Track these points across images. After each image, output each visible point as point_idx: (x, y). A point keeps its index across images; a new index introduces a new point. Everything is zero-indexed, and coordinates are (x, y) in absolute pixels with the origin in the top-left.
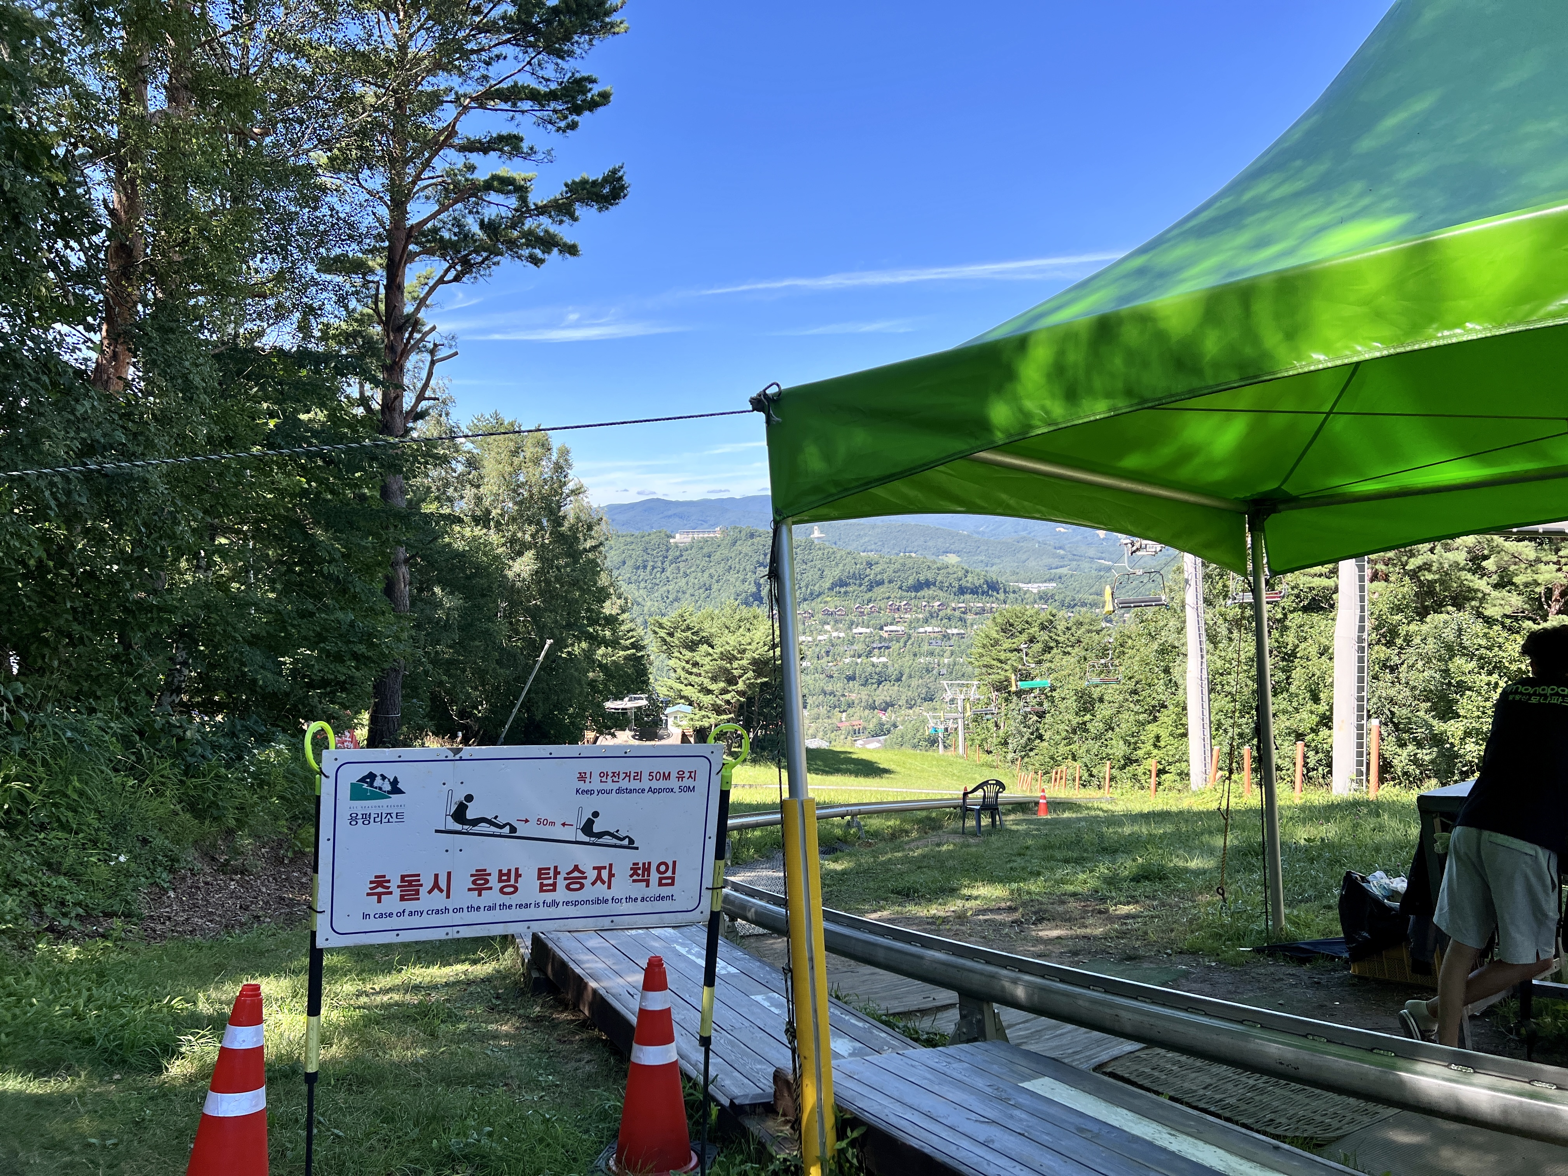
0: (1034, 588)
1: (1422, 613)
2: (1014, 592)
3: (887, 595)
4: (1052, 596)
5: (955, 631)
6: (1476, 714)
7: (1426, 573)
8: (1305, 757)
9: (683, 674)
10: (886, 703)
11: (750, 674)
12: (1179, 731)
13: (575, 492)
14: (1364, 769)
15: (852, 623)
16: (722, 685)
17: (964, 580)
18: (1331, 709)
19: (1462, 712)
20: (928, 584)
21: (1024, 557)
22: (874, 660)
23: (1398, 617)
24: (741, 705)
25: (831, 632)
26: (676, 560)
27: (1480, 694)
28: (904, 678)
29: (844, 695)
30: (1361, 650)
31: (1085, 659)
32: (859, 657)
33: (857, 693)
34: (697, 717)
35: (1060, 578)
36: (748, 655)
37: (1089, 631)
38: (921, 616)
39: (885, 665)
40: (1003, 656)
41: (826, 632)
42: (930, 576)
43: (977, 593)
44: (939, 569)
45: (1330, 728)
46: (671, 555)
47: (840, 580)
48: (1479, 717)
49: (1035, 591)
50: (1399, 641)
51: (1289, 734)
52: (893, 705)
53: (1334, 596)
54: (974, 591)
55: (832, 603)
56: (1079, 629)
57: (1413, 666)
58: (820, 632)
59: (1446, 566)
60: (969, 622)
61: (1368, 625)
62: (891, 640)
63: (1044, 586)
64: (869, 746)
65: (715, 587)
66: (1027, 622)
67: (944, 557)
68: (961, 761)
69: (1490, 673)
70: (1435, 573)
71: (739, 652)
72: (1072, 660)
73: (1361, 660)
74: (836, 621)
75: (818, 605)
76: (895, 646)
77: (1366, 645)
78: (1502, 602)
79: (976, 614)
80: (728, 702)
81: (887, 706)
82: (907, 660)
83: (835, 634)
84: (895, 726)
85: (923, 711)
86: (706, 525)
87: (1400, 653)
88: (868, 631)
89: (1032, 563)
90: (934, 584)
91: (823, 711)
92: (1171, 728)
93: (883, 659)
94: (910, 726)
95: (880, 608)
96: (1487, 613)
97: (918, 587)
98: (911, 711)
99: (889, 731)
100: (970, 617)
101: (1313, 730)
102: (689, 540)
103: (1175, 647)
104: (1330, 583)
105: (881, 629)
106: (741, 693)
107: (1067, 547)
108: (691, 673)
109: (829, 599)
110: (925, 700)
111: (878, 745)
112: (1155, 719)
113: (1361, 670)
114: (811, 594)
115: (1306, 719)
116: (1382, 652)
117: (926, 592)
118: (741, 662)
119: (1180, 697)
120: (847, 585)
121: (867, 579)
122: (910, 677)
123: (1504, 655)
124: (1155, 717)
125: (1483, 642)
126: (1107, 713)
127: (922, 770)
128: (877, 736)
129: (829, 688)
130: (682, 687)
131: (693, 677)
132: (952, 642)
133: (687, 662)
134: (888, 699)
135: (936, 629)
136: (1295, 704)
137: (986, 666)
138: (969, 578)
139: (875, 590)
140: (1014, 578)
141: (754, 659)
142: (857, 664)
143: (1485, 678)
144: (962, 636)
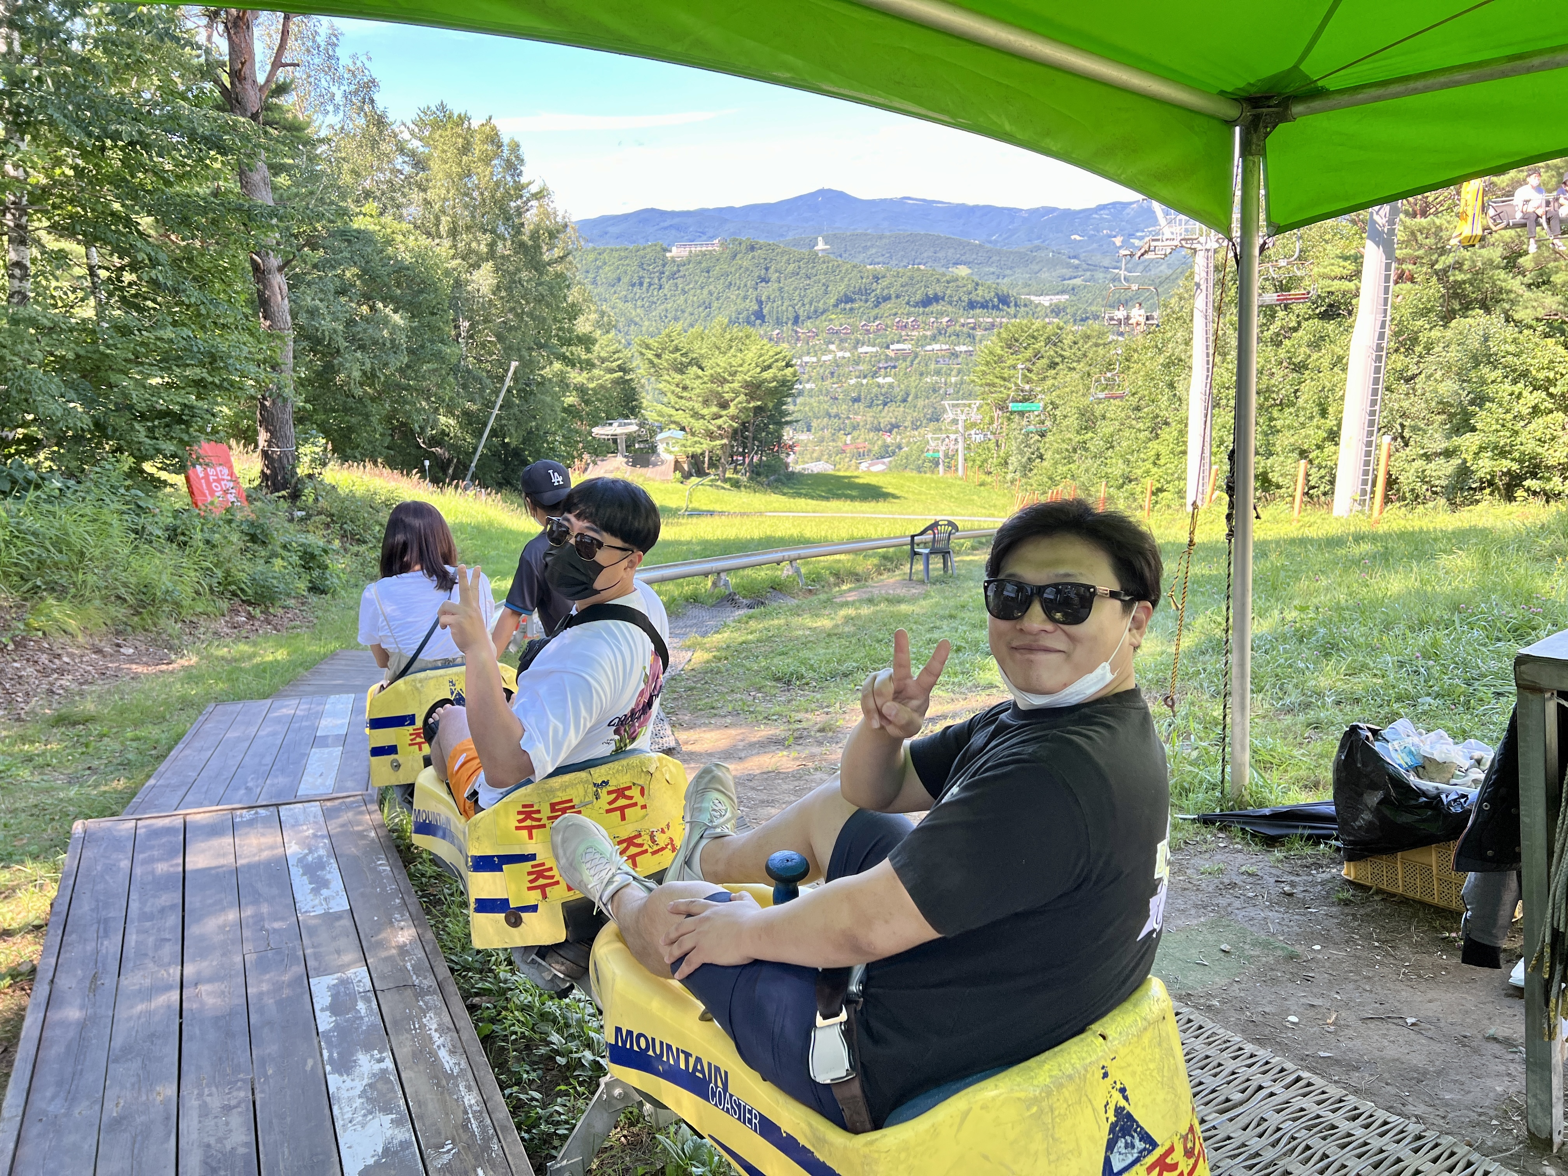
0: (1046, 301)
1: (1447, 317)
2: (1025, 305)
3: (894, 310)
4: (1064, 309)
5: (963, 348)
6: (1494, 427)
7: (1457, 272)
8: (1307, 475)
9: (673, 399)
10: (891, 424)
11: (742, 397)
12: (1180, 449)
13: (538, 196)
14: (1368, 488)
15: (858, 342)
16: (715, 409)
17: (974, 293)
18: (1339, 425)
19: (1479, 426)
20: (937, 299)
21: (1037, 268)
22: (880, 380)
23: (1420, 323)
24: (735, 431)
25: (837, 353)
26: (673, 276)
27: (1501, 405)
28: (909, 399)
29: (848, 418)
30: (1379, 359)
31: (1089, 375)
32: (865, 377)
33: (862, 416)
34: (689, 443)
35: (1073, 289)
36: (739, 377)
37: (1097, 345)
38: (929, 333)
39: (891, 386)
40: (1006, 373)
41: (831, 352)
42: (939, 289)
43: (987, 307)
44: (948, 282)
45: (1337, 444)
46: (668, 270)
47: (846, 295)
48: (1498, 431)
49: (1047, 304)
50: (1418, 349)
51: (1293, 451)
52: (898, 427)
53: (1354, 302)
54: (984, 306)
55: (837, 320)
56: (1086, 343)
57: (1431, 375)
58: (827, 352)
59: (1479, 264)
60: (977, 338)
61: (1388, 332)
62: (897, 359)
63: (1056, 299)
64: (875, 469)
65: (715, 305)
66: (1033, 337)
67: (954, 270)
68: (959, 482)
69: (1515, 382)
70: (1465, 272)
71: (730, 375)
72: (1075, 375)
73: (1377, 370)
74: (842, 341)
75: (823, 323)
76: (901, 365)
77: (1384, 353)
78: (1535, 304)
79: (986, 330)
80: (719, 427)
81: (893, 427)
82: (913, 380)
83: (840, 354)
84: (900, 447)
85: (928, 433)
86: (704, 238)
87: (1419, 362)
88: (874, 349)
89: (1044, 275)
90: (943, 299)
91: (827, 433)
92: (1171, 446)
93: (889, 380)
94: (915, 447)
95: (887, 326)
96: (1517, 317)
97: (927, 302)
98: (916, 433)
99: (894, 453)
100: (979, 333)
101: (1318, 447)
102: (687, 253)
103: (1181, 360)
104: (1351, 286)
105: (888, 347)
106: (733, 418)
107: (1082, 256)
108: (681, 398)
109: (833, 316)
110: (931, 420)
111: (884, 467)
112: (1157, 436)
113: (1376, 381)
114: (816, 311)
115: (1313, 434)
116: (1399, 361)
117: (935, 307)
118: (732, 385)
119: (1182, 414)
120: (851, 300)
121: (873, 295)
122: (916, 397)
123: (1533, 362)
124: (1157, 435)
125: (1512, 348)
126: (1108, 430)
127: (920, 493)
128: (883, 457)
129: (834, 411)
130: (673, 412)
131: (683, 401)
132: (960, 360)
133: (677, 385)
134: (893, 420)
135: (944, 347)
136: (1301, 420)
137: (988, 385)
138: (980, 292)
139: (881, 306)
140: (1026, 290)
141: (746, 382)
142: (862, 385)
143: (1507, 387)
144: (970, 353)
